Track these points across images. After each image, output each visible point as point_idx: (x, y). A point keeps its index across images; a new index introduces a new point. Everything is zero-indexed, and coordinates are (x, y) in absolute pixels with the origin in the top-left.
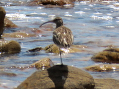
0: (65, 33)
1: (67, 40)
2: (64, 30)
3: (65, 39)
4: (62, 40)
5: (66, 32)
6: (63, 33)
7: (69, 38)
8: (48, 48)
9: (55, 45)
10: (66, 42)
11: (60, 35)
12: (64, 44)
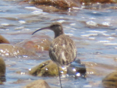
0: (64, 46)
1: (66, 54)
3: (63, 54)
4: (59, 54)
5: (66, 44)
6: (62, 45)
7: (69, 53)
10: (64, 58)
11: (58, 47)
12: (61, 60)
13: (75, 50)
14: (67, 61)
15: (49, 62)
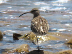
1: (43, 28)
2: (41, 20)
3: (41, 28)
5: (42, 21)
6: (40, 22)
7: (45, 27)
8: (27, 36)
9: (33, 33)
10: (42, 30)
11: (37, 23)
12: (40, 32)
13: (48, 25)
14: (44, 32)
15: (30, 33)
